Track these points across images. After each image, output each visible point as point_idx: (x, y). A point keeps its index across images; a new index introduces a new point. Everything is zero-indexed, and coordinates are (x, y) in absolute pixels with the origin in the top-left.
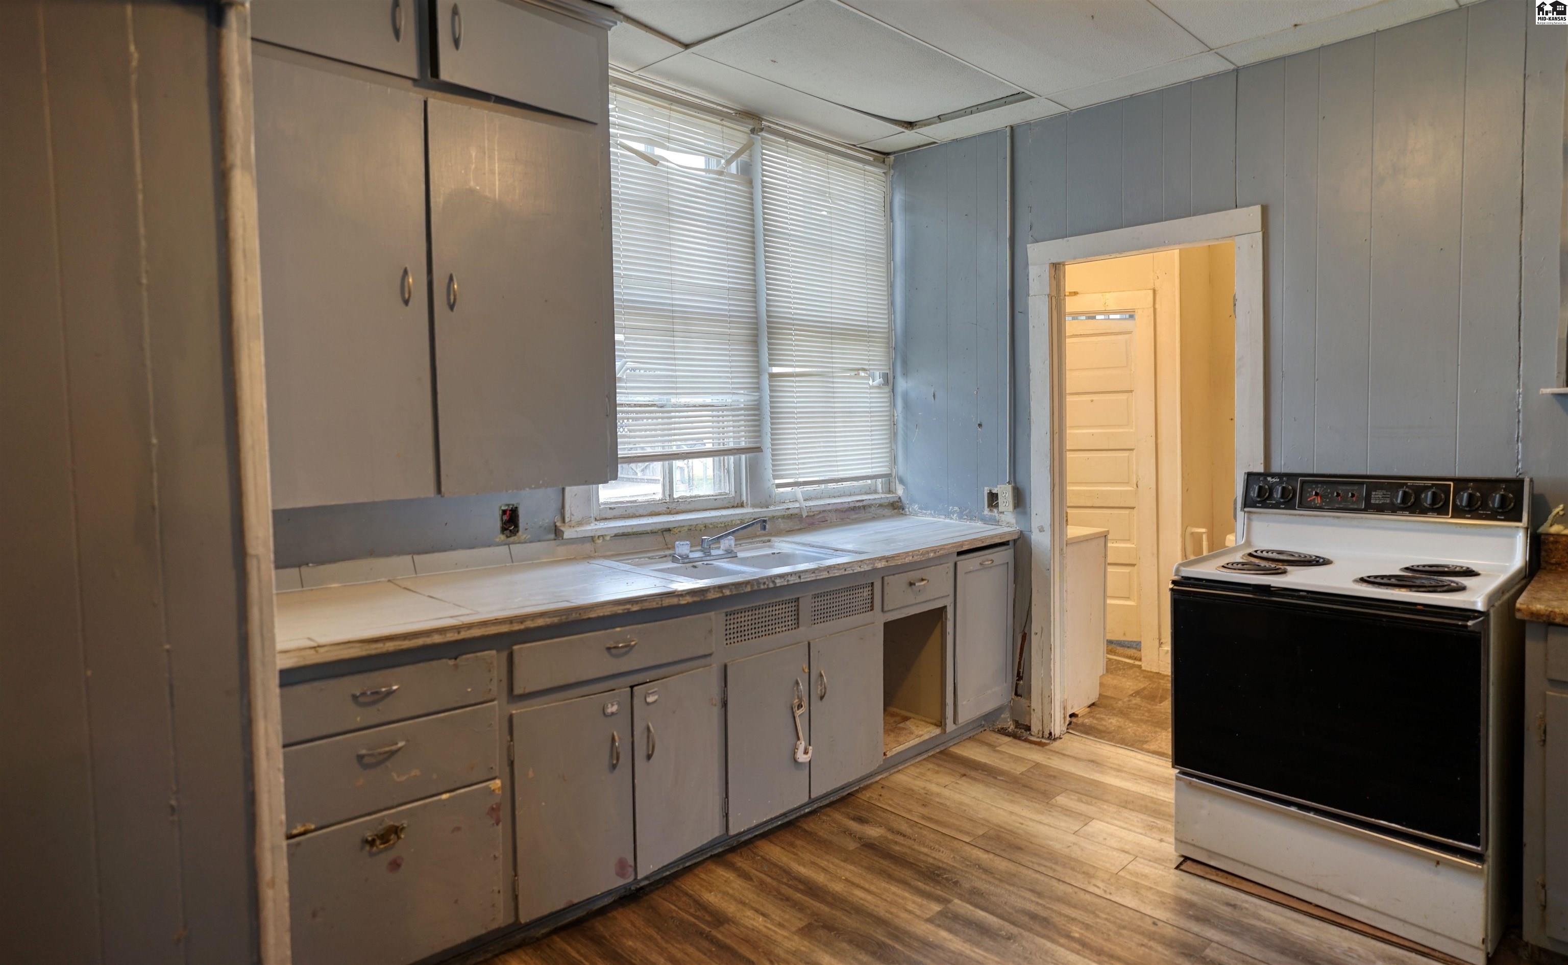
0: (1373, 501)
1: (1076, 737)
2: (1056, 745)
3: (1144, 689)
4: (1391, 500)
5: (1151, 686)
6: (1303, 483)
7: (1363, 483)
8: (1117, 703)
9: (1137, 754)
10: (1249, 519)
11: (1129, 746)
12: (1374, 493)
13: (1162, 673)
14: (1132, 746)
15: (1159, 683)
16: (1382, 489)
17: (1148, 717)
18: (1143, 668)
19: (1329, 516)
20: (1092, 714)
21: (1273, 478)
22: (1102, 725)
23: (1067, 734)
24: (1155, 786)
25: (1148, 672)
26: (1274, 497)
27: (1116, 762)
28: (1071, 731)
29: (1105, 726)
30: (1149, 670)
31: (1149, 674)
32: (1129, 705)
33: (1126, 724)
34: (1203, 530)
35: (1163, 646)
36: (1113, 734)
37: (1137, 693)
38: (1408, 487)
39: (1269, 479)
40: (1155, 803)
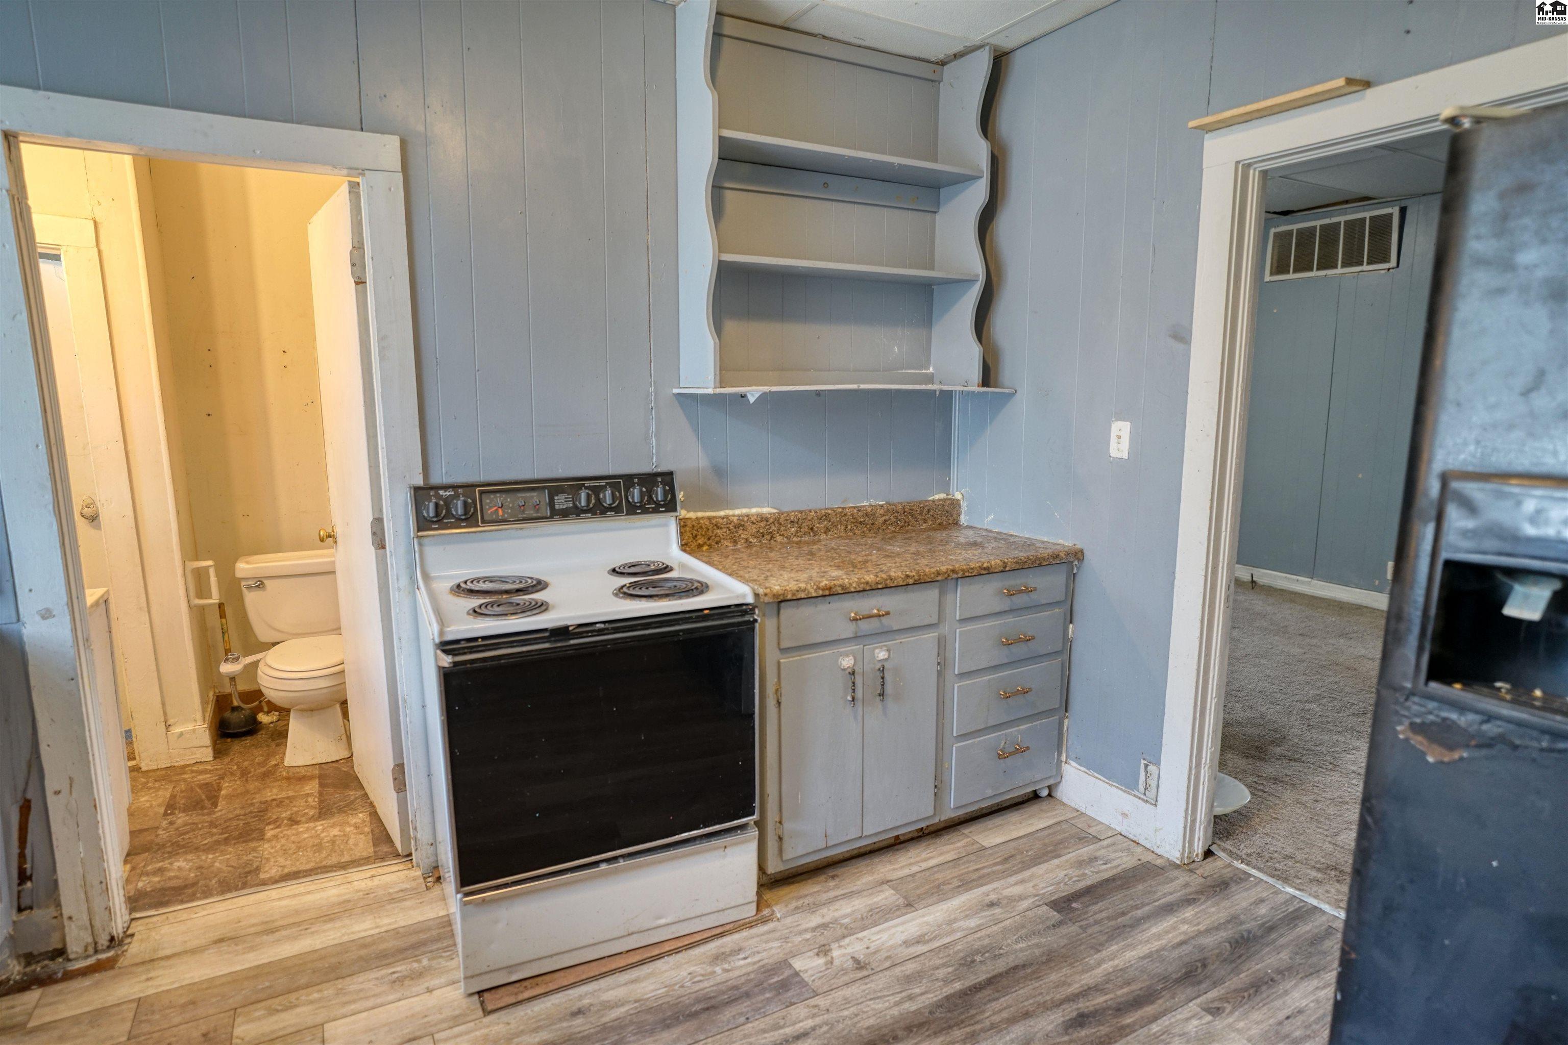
0: (557, 507)
1: (154, 919)
2: (135, 949)
3: (173, 797)
4: (574, 503)
5: (178, 789)
6: (481, 493)
7: (544, 488)
8: (157, 836)
9: (267, 893)
10: (420, 545)
11: (243, 888)
12: (556, 498)
13: (176, 764)
14: (245, 885)
15: (185, 780)
16: (563, 492)
17: (222, 834)
18: (144, 768)
19: (512, 529)
20: (138, 871)
21: (445, 491)
22: (170, 879)
23: (134, 924)
24: (338, 924)
25: (154, 771)
26: (452, 514)
27: (253, 921)
28: (138, 915)
29: (176, 877)
30: (155, 767)
31: (158, 773)
32: (177, 829)
33: (203, 858)
34: (210, 563)
35: (171, 728)
36: (201, 883)
37: (171, 807)
38: (586, 488)
39: (441, 492)
40: (365, 946)
